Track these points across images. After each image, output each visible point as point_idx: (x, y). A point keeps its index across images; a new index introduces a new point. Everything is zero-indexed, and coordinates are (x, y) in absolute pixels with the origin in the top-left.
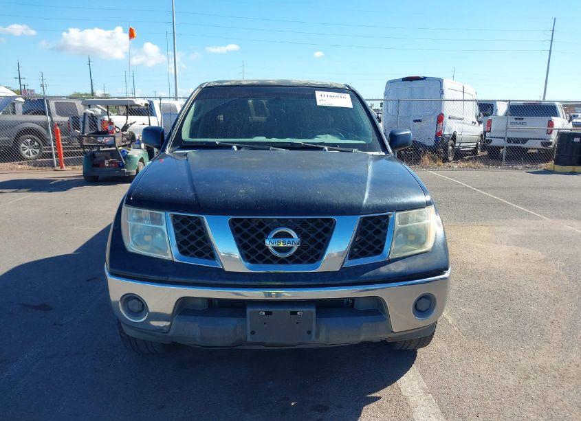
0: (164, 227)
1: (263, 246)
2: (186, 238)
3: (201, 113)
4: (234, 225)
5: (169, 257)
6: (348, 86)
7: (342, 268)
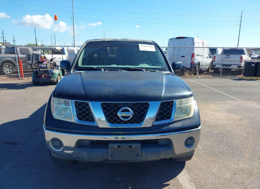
0: (71, 107)
1: (116, 116)
2: (81, 112)
3: (87, 54)
4: (103, 106)
5: (73, 121)
6: (153, 42)
7: (152, 126)
